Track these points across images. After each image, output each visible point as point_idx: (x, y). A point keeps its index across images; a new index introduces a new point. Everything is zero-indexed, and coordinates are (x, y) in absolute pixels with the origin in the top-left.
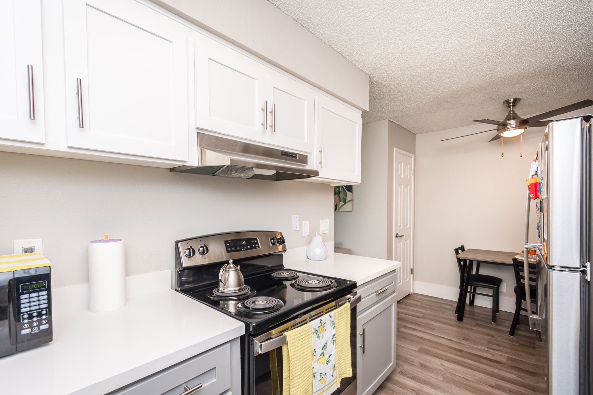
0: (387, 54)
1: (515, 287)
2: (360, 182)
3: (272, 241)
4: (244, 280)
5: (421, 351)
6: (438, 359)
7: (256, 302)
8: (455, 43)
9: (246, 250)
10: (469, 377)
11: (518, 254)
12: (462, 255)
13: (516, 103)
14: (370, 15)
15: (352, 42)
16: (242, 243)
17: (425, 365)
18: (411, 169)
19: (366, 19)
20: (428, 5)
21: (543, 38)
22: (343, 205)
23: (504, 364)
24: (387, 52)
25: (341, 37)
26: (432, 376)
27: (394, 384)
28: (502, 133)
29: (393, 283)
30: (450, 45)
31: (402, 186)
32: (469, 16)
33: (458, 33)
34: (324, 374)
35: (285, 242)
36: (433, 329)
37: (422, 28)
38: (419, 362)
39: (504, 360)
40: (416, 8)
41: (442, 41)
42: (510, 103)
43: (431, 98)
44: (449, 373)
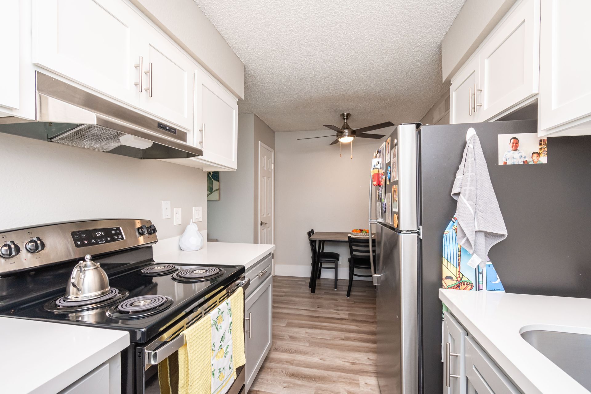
0: (264, 48)
1: (349, 259)
2: (236, 168)
3: (140, 231)
4: (109, 280)
5: (289, 325)
6: (303, 328)
7: (136, 304)
8: (318, 56)
9: (104, 243)
10: (326, 337)
11: (350, 233)
12: (313, 238)
13: (348, 117)
14: (256, 3)
15: (234, 25)
16: (98, 234)
17: (293, 337)
18: (272, 163)
19: (251, 7)
20: (304, 14)
21: (371, 70)
22: (210, 194)
23: (348, 320)
24: (264, 46)
25: (223, 16)
26: (300, 344)
27: (270, 362)
28: (340, 139)
29: (270, 265)
30: (314, 56)
31: (265, 177)
32: (331, 36)
33: (322, 48)
34: (222, 368)
35: (156, 232)
36: (294, 304)
37: (296, 33)
38: (288, 335)
39: (346, 317)
40: (296, 13)
41: (309, 51)
42: (345, 116)
43: (292, 101)
44: (313, 338)
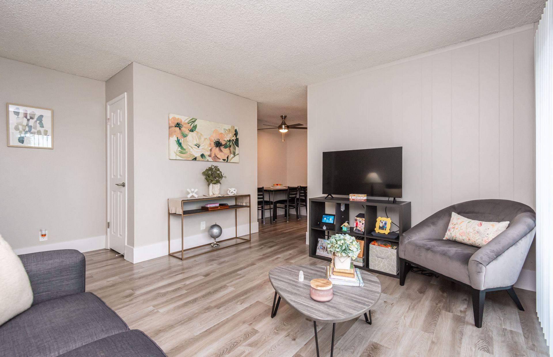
13: (285, 117)
22: (233, 157)
